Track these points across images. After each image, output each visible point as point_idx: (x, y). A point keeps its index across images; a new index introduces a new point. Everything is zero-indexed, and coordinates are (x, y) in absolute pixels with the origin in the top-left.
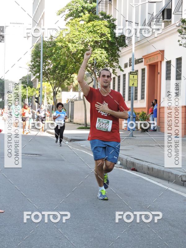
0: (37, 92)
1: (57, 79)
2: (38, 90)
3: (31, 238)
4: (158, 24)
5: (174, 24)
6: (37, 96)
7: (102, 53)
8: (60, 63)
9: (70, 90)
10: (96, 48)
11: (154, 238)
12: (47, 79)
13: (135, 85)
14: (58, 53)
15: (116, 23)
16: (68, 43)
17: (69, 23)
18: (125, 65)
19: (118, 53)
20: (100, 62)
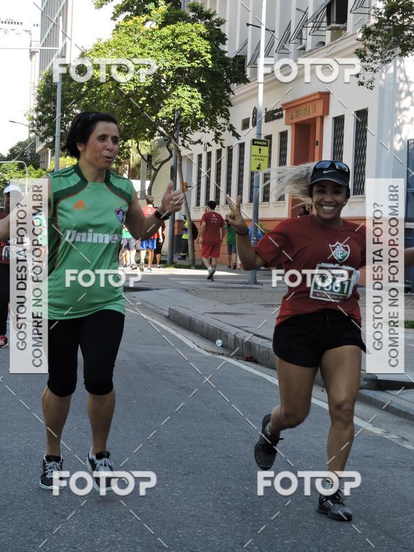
4: (317, 33)
5: (352, 35)
7: (193, 97)
10: (180, 85)
15: (225, 29)
18: (244, 123)
19: (228, 96)
20: (187, 115)
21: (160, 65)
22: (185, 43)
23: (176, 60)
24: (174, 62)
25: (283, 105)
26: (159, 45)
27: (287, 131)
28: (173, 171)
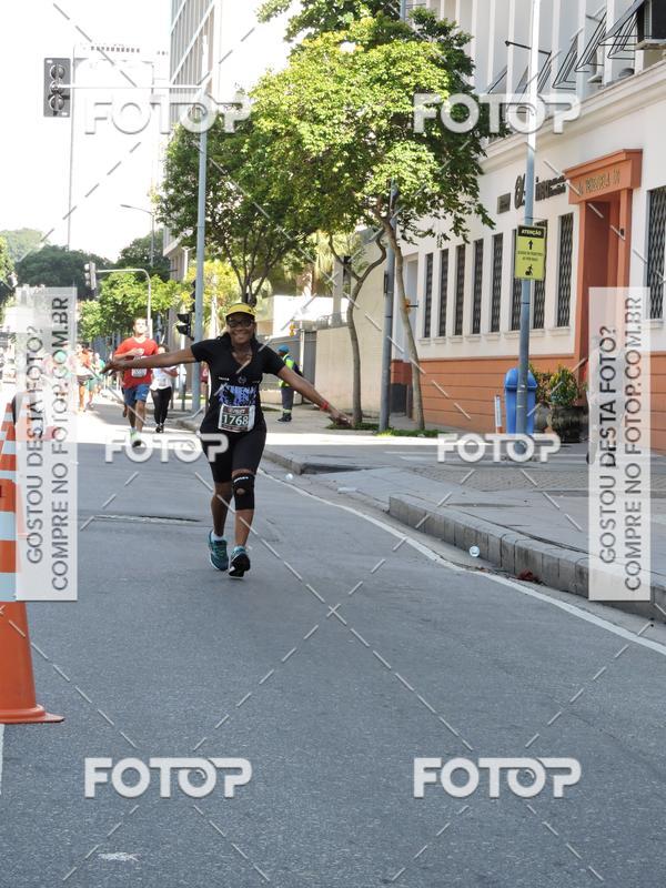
0: (186, 295)
1: (256, 248)
2: (189, 290)
3: (157, 813)
4: (621, 54)
6: (184, 311)
7: (419, 160)
8: (266, 192)
9: (302, 289)
10: (398, 141)
11: (597, 820)
12: (220, 250)
13: (537, 274)
14: (261, 158)
15: (470, 51)
16: (297, 122)
17: (303, 49)
18: (502, 202)
19: (476, 159)
20: (410, 190)
21: (367, 109)
22: (407, 74)
23: (393, 101)
24: (389, 104)
25: (567, 172)
26: (364, 77)
27: (572, 214)
28: (388, 279)
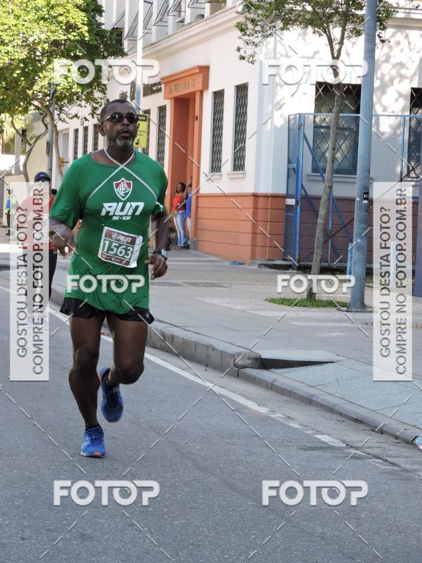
4: (196, 5)
5: (232, 8)
10: (55, 58)
13: (143, 144)
20: (63, 89)
21: (35, 37)
22: (61, 15)
23: (52, 32)
24: (49, 34)
25: (162, 79)
26: (33, 16)
27: (165, 106)
28: (49, 146)
